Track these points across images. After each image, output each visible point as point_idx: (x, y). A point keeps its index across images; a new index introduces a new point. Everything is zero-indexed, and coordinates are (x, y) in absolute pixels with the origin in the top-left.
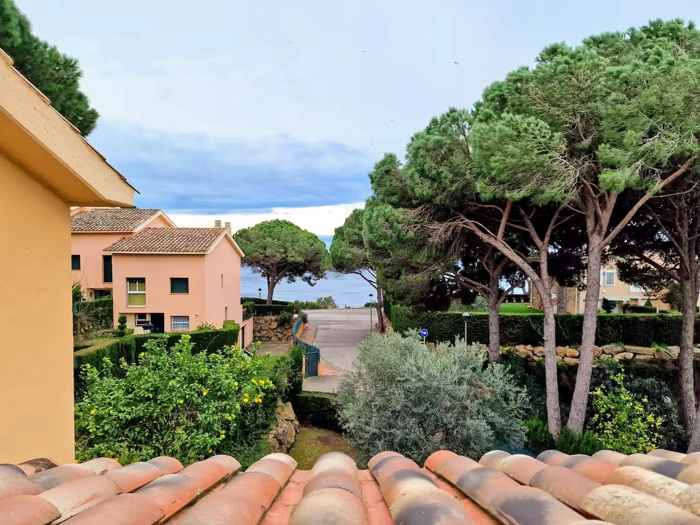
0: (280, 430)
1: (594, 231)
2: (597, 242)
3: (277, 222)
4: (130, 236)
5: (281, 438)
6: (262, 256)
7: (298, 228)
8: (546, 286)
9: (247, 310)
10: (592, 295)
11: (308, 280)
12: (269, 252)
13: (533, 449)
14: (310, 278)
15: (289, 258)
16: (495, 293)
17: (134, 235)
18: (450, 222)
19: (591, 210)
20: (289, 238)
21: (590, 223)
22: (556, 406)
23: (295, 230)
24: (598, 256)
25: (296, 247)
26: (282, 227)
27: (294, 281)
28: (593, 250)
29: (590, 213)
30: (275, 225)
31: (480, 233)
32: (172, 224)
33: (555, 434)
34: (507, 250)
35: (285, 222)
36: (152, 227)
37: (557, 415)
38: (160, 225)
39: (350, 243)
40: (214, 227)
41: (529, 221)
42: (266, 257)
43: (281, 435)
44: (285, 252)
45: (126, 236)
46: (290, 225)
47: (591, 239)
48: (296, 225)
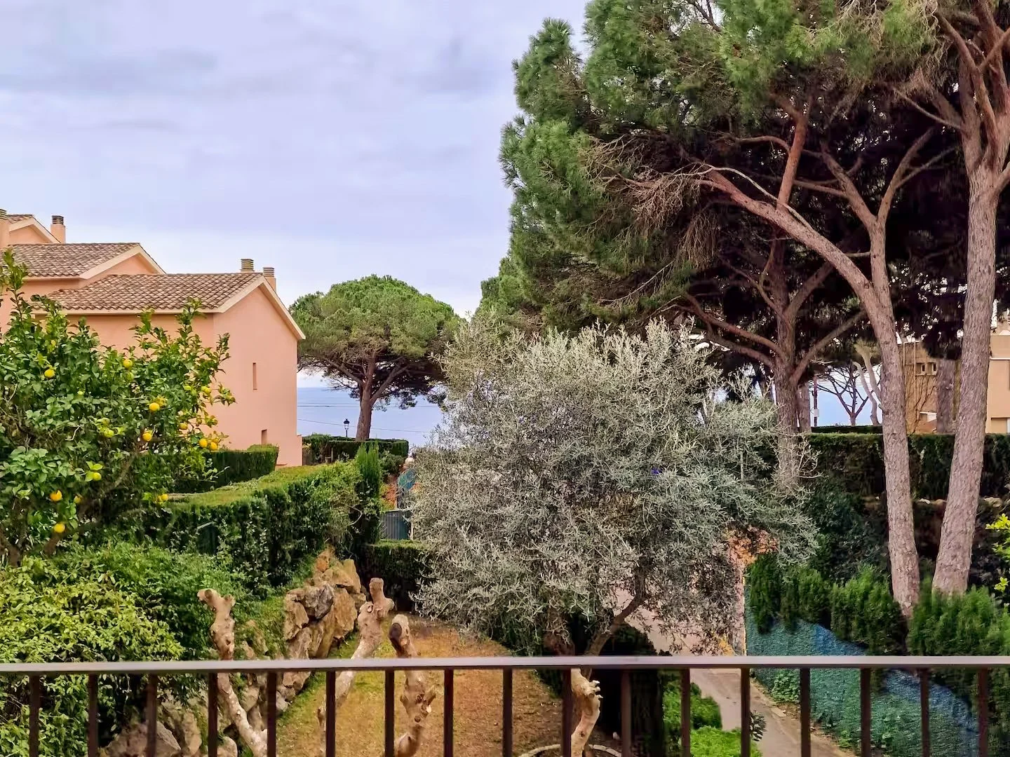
0: (313, 590)
1: (979, 162)
2: (987, 183)
3: (372, 280)
4: (74, 287)
5: (314, 605)
6: (343, 344)
7: (414, 291)
8: (883, 301)
9: (312, 448)
10: (979, 296)
11: (439, 399)
12: (356, 334)
13: (861, 640)
14: (443, 397)
15: (394, 346)
16: (788, 355)
17: (81, 285)
18: (679, 172)
19: (972, 122)
20: (394, 308)
21: (971, 149)
22: (908, 548)
23: (406, 293)
24: (988, 212)
25: (408, 326)
26: (382, 288)
27: (413, 405)
28: (978, 199)
29: (971, 125)
30: (368, 284)
31: (741, 198)
32: (156, 267)
33: (908, 604)
34: (799, 226)
35: (389, 279)
36: (119, 274)
37: (912, 565)
38: (134, 270)
39: (510, 305)
40: (239, 272)
41: (846, 179)
42: (351, 345)
43: (314, 599)
44: (388, 336)
45: (66, 288)
46: (398, 285)
47: (973, 179)
48: (409, 285)
